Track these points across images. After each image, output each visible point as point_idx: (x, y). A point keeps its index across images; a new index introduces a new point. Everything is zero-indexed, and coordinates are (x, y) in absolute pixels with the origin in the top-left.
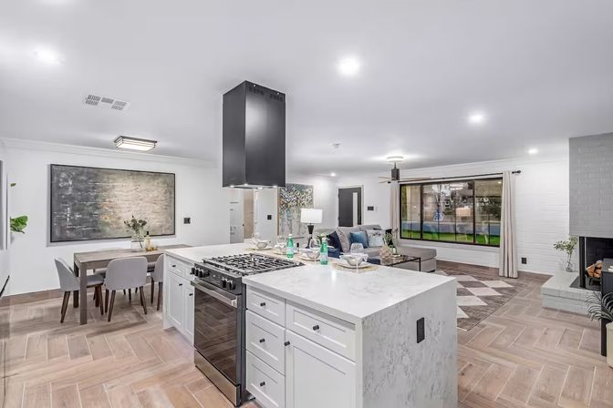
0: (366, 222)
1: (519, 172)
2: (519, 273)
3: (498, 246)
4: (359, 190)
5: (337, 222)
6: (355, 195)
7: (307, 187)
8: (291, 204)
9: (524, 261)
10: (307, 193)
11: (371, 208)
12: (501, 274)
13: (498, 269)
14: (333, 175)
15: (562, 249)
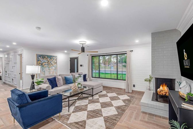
0: (80, 71)
1: (132, 51)
2: (132, 91)
3: (125, 80)
4: (77, 58)
5: (69, 71)
6: (76, 60)
7: (54, 56)
8: (44, 64)
9: (134, 86)
10: (54, 59)
11: (81, 66)
12: (126, 91)
13: (125, 89)
14: (66, 52)
15: (147, 81)
